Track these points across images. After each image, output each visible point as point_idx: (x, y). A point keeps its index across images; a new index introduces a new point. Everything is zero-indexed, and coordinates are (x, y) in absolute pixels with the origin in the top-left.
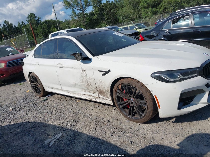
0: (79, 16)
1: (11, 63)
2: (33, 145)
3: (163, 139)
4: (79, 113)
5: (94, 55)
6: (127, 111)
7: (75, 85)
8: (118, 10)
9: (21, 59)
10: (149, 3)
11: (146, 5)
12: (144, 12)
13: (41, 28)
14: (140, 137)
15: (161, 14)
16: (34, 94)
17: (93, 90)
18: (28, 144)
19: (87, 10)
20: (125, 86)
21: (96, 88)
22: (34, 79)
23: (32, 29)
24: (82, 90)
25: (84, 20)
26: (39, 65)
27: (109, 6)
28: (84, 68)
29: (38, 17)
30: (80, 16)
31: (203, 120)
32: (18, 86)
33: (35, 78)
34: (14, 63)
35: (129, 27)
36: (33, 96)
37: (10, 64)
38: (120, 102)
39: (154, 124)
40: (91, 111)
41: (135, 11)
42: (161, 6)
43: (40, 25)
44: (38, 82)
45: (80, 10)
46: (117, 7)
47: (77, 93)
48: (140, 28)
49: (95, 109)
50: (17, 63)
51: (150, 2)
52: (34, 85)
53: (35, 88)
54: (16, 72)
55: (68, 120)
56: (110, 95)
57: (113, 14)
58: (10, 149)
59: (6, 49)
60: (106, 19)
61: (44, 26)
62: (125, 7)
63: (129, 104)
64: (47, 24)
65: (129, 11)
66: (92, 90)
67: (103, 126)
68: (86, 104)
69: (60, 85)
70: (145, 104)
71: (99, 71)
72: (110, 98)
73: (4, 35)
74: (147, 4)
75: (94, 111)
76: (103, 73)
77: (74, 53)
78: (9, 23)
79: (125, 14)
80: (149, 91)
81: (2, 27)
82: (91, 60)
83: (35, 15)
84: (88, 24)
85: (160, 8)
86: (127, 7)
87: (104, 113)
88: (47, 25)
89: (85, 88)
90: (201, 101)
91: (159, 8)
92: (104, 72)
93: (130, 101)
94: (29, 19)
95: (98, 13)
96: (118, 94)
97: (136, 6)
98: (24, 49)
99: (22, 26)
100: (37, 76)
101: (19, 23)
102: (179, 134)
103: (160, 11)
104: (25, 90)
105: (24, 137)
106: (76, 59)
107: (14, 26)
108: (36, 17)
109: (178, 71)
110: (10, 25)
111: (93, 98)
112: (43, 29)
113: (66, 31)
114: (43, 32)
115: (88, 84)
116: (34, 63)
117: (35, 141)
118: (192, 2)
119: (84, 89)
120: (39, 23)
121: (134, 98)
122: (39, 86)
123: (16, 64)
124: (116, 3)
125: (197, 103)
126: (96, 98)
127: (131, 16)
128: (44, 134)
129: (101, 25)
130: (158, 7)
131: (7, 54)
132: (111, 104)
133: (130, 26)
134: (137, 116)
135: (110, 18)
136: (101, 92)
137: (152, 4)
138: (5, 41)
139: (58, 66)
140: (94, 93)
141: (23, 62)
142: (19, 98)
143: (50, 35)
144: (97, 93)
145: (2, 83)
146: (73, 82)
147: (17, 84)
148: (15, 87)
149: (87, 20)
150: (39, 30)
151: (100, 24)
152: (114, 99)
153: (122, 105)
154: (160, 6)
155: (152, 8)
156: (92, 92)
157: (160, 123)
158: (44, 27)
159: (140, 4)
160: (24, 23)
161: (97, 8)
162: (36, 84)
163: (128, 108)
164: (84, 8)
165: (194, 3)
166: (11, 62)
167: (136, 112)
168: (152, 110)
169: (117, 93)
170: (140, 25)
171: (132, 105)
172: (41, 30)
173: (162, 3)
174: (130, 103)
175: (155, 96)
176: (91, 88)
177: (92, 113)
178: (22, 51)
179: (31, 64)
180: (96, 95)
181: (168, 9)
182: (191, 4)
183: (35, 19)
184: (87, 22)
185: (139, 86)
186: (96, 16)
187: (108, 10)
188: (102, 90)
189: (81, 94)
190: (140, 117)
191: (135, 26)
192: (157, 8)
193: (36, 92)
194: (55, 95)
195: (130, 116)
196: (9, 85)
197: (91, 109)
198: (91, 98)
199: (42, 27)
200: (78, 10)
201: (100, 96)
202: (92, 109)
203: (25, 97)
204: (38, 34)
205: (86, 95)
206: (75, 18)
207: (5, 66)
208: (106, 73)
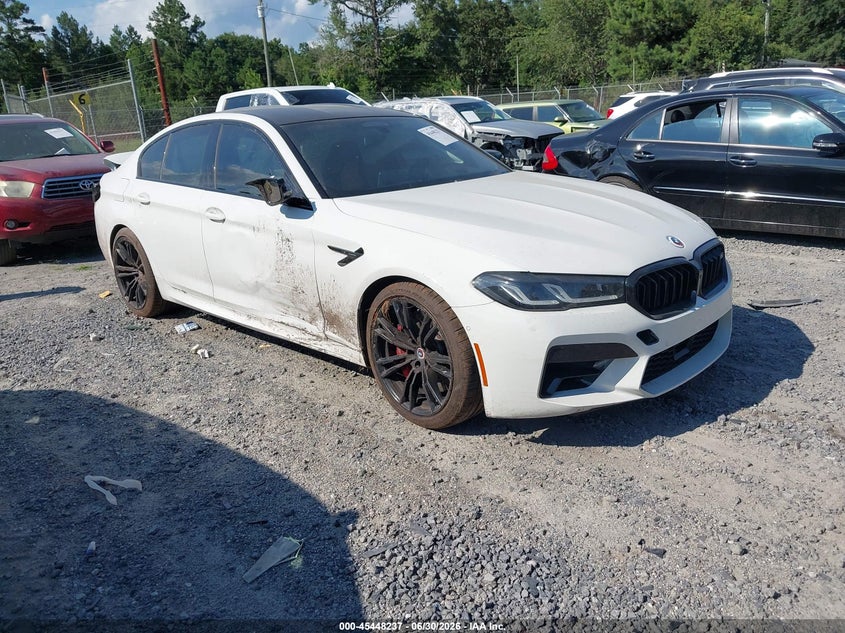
0: (357, 39)
1: (60, 186)
2: (85, 451)
3: (479, 478)
4: (255, 382)
5: (325, 195)
6: (401, 385)
7: (256, 289)
8: (516, 36)
9: (96, 175)
10: (641, 22)
11: (627, 29)
12: (616, 58)
13: (202, 64)
14: (413, 466)
15: (682, 73)
16: (123, 305)
17: (310, 311)
18: (69, 447)
19: (390, 16)
20: (401, 306)
21: (319, 304)
22: (129, 253)
23: (157, 64)
24: (279, 308)
25: (373, 56)
26: (148, 203)
27: (480, 14)
28: (287, 233)
29: (196, 17)
30: (362, 36)
31: (627, 445)
32: (73, 274)
33: (132, 246)
34: (70, 185)
35: (535, 111)
36: (116, 313)
37: (55, 187)
38: (384, 356)
39: (474, 438)
40: (297, 381)
41: (584, 48)
42: (690, 43)
43: (197, 52)
44: (140, 263)
45: (363, 15)
46: (512, 22)
47: (260, 315)
48: (576, 120)
49: (310, 376)
50: (79, 189)
51: (647, 20)
52: (126, 272)
53: (128, 284)
54: (72, 222)
55: (215, 397)
56: (356, 331)
57: (494, 47)
58: (12, 454)
59: (48, 131)
60: (463, 63)
61: (213, 58)
62: (545, 25)
63: (409, 366)
64: (226, 52)
65: (558, 46)
66: (306, 310)
67: (317, 424)
68: (286, 358)
69: (211, 281)
70: (447, 366)
71: (330, 247)
72: (357, 341)
73: (52, 71)
74: (634, 25)
75: (307, 380)
76: (344, 256)
77: (263, 176)
78: (77, 25)
79: (543, 55)
80: (461, 330)
81: (48, 40)
82: (312, 210)
83: (183, 7)
84: (386, 73)
85: (683, 51)
86: (554, 27)
87: (335, 391)
88: (228, 57)
89: (285, 301)
90: (622, 383)
91: (679, 49)
92: (347, 253)
93: (412, 357)
94: (158, 21)
95: (433, 34)
96: (378, 331)
97: (588, 27)
98: (115, 138)
99: (126, 44)
100: (138, 242)
101: (117, 31)
102: (532, 471)
103: (680, 61)
104: (96, 290)
105: (62, 429)
106: (266, 198)
107: (94, 41)
108: (188, 16)
109: (556, 278)
110: (79, 37)
111: (307, 336)
112: (210, 69)
113: (282, 93)
114: (207, 82)
115: (296, 288)
116: (135, 196)
117: (94, 442)
118: (821, 42)
119: (284, 305)
120: (196, 40)
121: (423, 347)
122: (141, 279)
123: (75, 190)
124: (515, 6)
125: (607, 386)
126: (318, 337)
127: (565, 67)
128: (127, 425)
129: (440, 86)
130: (675, 46)
131: (50, 148)
132: (359, 363)
133: (539, 108)
134: (426, 407)
135: (478, 63)
136: (332, 320)
137: (653, 29)
138: (48, 98)
139: (208, 214)
140: (312, 321)
141: (99, 187)
142: (68, 312)
143: (223, 100)
144: (320, 322)
145: (18, 257)
146: (249, 275)
147: (70, 267)
148: (62, 275)
149: (387, 57)
150: (192, 70)
151: (434, 81)
152: (368, 346)
153: (388, 366)
154: (684, 40)
155: (651, 45)
156: (308, 317)
157: (493, 436)
158: (212, 62)
159: (607, 24)
160: (136, 33)
161: (431, 15)
162: (131, 269)
163: (403, 379)
164: (380, 8)
165: (826, 47)
166: (59, 182)
167: (424, 395)
168: (465, 388)
169: (376, 327)
170: (579, 106)
171: (416, 370)
172: (200, 73)
173: (692, 31)
174: (413, 364)
175: (476, 345)
176: (302, 302)
177: (297, 385)
178: (108, 147)
179: (123, 199)
180: (317, 328)
181: (711, 57)
182: (811, 50)
183: (183, 24)
184: (386, 66)
185: (437, 308)
186: (424, 45)
187: (478, 30)
188: (334, 312)
189: (272, 322)
190: (433, 409)
191: (560, 109)
192: (670, 50)
193: (131, 299)
194: (194, 318)
195: (407, 405)
196: (42, 267)
197: (298, 373)
198: (303, 336)
199: (205, 61)
200: (356, 11)
201: (329, 333)
202: (301, 376)
203: (91, 311)
204: (186, 87)
205: (288, 325)
206: (341, 44)
207: (37, 193)
208: (350, 257)
